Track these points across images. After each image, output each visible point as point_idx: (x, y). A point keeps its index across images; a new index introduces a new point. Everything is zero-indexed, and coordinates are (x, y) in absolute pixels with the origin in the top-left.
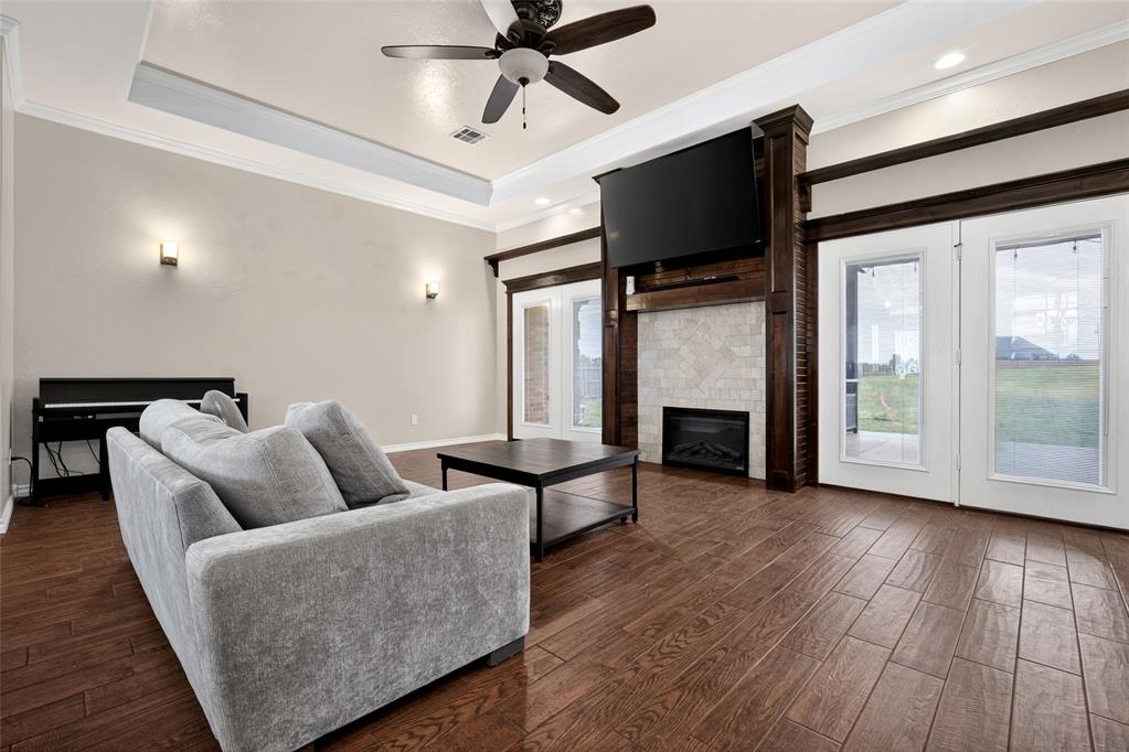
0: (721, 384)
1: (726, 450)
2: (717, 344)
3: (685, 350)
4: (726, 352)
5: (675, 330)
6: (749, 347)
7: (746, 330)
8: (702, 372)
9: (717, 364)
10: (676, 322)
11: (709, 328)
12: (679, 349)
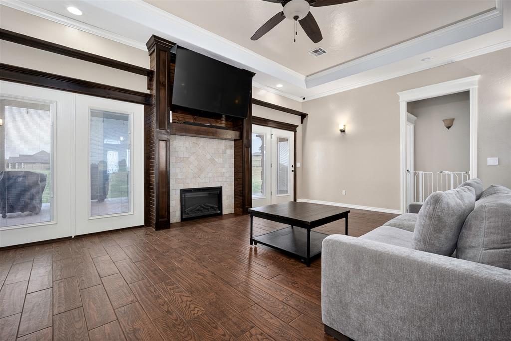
0: (210, 175)
1: (212, 206)
2: (208, 156)
3: (192, 158)
4: (212, 160)
5: (186, 147)
6: (221, 159)
7: (221, 151)
8: (201, 170)
9: (208, 166)
10: (187, 143)
11: (205, 148)
12: (189, 157)
